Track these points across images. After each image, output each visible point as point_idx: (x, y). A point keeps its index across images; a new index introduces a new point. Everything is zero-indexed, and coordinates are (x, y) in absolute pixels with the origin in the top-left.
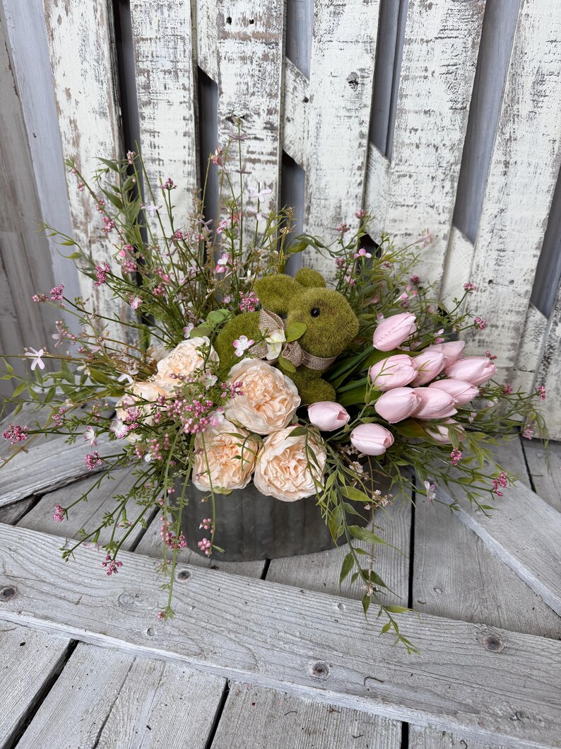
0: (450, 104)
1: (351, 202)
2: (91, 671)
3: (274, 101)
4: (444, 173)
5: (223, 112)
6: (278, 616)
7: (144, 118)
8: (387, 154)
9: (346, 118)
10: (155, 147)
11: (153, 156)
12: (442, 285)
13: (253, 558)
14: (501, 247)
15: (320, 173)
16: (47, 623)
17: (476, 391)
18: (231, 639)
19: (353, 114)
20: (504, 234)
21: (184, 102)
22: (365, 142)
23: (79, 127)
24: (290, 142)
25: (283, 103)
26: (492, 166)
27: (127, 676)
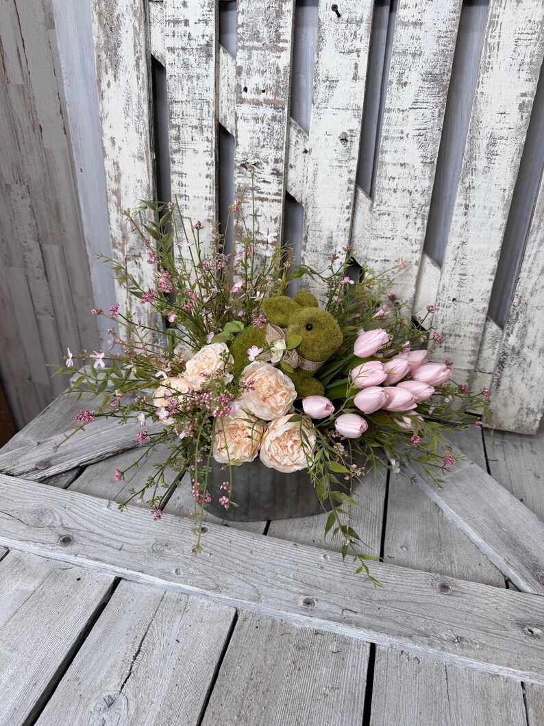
0: (421, 159)
1: (340, 233)
2: (132, 600)
3: (280, 152)
4: (417, 213)
5: (239, 160)
6: (276, 563)
7: (174, 162)
8: (371, 195)
9: (338, 168)
10: (182, 186)
11: (181, 193)
12: (415, 301)
13: (257, 519)
14: (463, 272)
15: (316, 210)
16: (97, 563)
17: (432, 390)
18: (240, 579)
19: (343, 164)
20: (465, 262)
21: (207, 151)
22: (352, 186)
23: (120, 168)
24: (292, 184)
25: (287, 154)
26: (455, 208)
27: (160, 604)
